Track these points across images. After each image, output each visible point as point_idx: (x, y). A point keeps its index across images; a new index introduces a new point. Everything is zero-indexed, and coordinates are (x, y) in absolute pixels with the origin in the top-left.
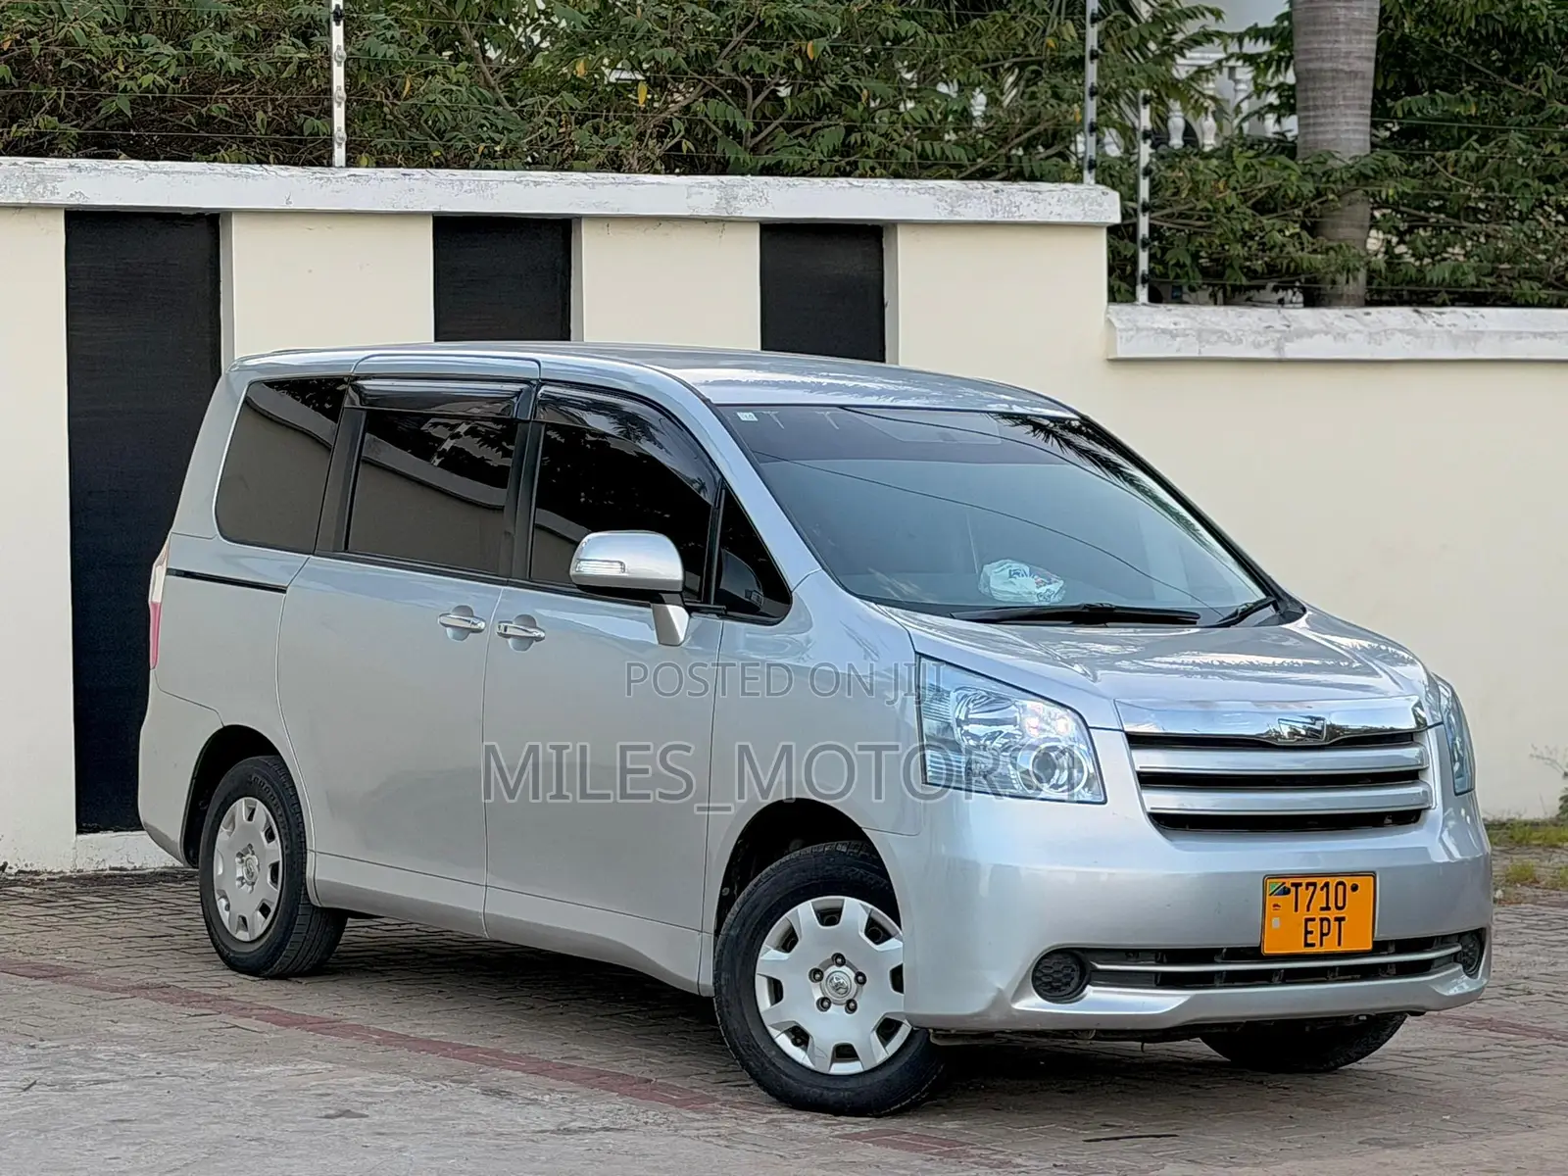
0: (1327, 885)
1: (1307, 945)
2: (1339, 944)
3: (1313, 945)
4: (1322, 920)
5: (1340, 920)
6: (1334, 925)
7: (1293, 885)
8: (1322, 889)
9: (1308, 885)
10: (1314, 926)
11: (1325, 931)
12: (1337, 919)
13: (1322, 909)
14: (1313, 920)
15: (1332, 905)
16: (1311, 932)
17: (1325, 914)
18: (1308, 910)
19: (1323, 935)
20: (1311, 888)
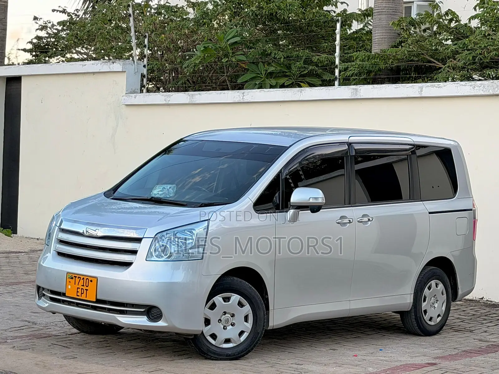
0: (83, 278)
1: (77, 295)
2: (86, 297)
3: (79, 296)
4: (82, 289)
5: (87, 290)
6: (85, 291)
7: (74, 276)
8: (82, 279)
9: (79, 277)
10: (79, 290)
11: (82, 292)
12: (86, 289)
13: (82, 285)
14: (79, 288)
15: (85, 285)
16: (79, 292)
17: (83, 287)
18: (78, 285)
19: (82, 293)
20: (79, 278)
